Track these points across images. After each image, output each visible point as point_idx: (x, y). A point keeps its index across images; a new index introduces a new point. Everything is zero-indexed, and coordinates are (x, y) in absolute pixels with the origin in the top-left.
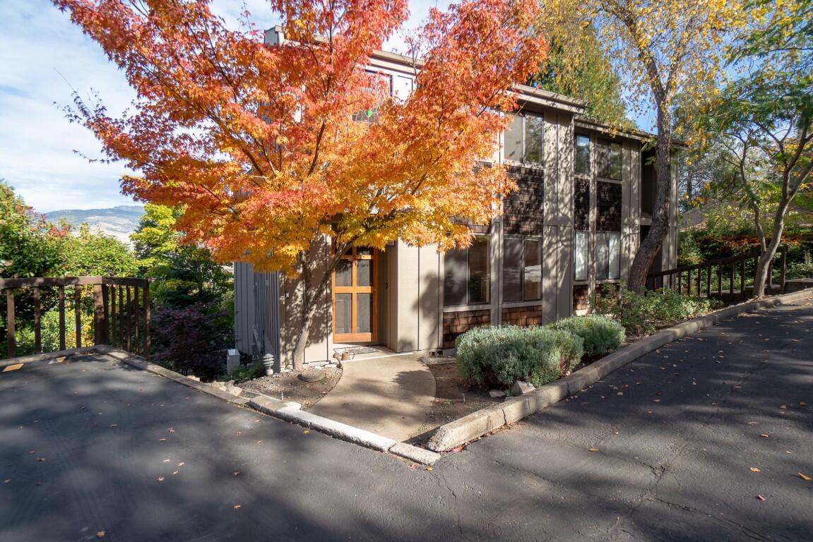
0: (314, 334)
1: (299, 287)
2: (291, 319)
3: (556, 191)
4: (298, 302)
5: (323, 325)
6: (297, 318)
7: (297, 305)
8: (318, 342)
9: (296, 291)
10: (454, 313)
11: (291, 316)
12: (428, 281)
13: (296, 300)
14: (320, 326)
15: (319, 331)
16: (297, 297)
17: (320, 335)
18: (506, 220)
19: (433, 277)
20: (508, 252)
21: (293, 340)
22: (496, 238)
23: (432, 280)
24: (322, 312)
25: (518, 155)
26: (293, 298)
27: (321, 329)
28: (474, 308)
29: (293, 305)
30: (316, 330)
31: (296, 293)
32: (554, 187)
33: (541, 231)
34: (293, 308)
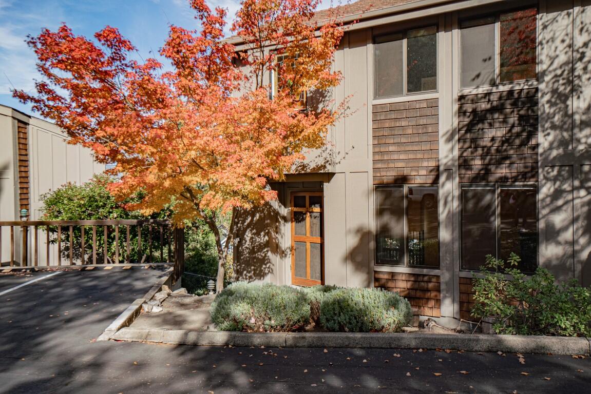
0: (258, 272)
1: (247, 234)
2: (242, 258)
3: (570, 112)
4: (246, 245)
5: (264, 266)
6: (246, 258)
7: (246, 247)
8: (260, 279)
9: (245, 236)
10: (389, 273)
11: (242, 255)
12: (359, 236)
13: (245, 243)
14: (262, 266)
15: (261, 271)
16: (246, 241)
17: (262, 274)
18: (464, 164)
19: (365, 231)
20: (470, 205)
21: (244, 274)
22: (449, 188)
23: (364, 235)
24: (263, 255)
25: (485, 76)
26: (244, 242)
27: (262, 269)
28: (417, 271)
29: (243, 247)
30: (259, 269)
31: (245, 238)
32: (567, 106)
33: (535, 175)
34: (243, 250)
